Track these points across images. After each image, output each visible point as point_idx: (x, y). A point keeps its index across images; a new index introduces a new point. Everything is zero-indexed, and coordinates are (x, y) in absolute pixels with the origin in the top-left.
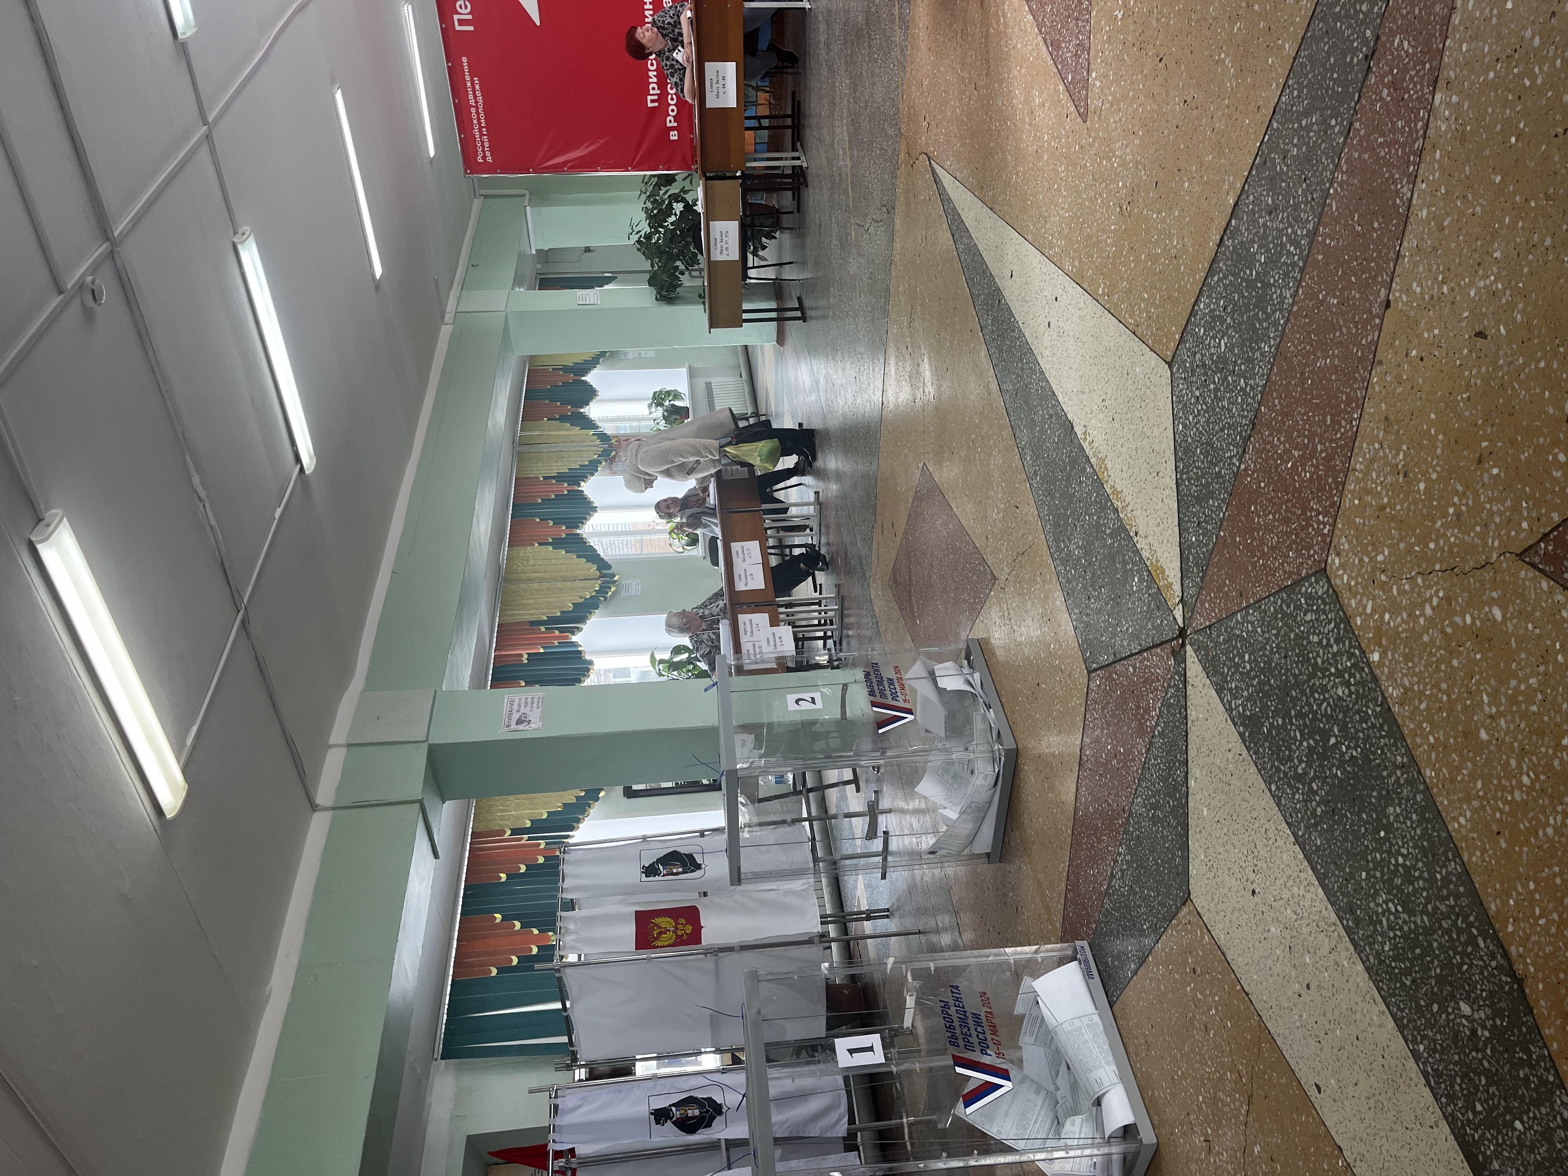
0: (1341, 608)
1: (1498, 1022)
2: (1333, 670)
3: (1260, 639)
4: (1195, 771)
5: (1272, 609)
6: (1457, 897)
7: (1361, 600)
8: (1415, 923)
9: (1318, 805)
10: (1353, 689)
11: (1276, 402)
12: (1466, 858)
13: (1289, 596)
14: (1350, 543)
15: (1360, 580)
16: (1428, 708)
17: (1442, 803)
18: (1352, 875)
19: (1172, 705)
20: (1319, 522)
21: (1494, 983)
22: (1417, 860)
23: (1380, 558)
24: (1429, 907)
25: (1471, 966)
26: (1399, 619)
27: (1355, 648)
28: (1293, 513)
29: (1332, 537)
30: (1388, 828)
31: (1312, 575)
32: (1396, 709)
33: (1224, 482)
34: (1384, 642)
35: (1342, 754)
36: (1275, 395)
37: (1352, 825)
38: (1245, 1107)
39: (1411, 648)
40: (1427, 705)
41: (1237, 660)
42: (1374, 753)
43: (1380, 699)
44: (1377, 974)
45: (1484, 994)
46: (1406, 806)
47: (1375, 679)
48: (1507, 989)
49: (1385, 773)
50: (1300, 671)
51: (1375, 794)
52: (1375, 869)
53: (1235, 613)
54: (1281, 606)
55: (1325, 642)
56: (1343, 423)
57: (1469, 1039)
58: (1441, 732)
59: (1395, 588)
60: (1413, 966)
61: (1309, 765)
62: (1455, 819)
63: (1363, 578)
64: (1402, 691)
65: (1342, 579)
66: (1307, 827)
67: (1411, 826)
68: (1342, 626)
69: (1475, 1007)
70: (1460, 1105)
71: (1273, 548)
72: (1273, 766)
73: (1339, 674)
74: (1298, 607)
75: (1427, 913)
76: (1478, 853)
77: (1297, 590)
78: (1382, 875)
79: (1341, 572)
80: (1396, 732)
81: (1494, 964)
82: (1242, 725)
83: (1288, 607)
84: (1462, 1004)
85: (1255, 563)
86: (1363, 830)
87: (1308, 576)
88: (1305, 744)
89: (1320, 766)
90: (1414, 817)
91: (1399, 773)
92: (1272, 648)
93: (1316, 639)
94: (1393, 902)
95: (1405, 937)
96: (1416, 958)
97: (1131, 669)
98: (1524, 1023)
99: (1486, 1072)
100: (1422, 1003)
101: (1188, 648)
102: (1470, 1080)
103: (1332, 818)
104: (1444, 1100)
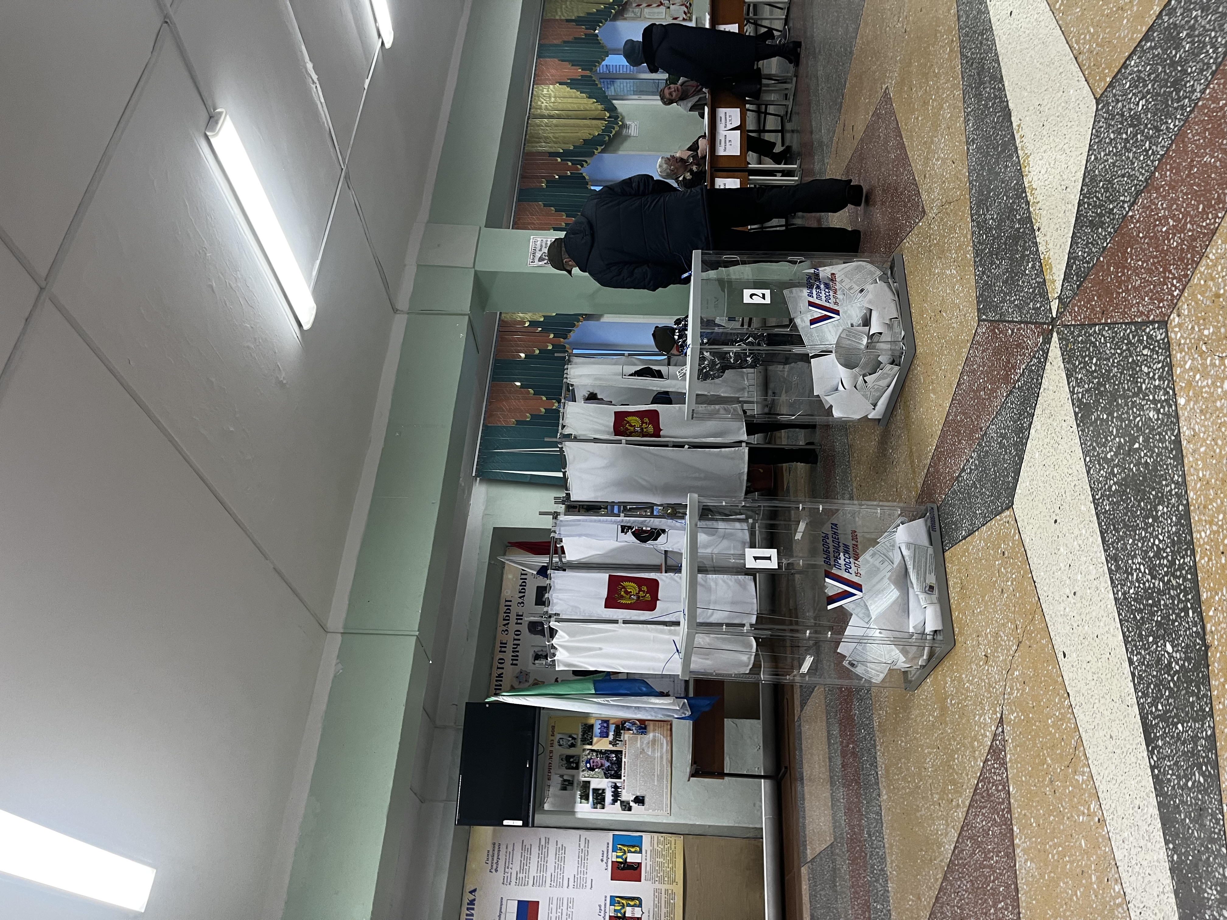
0: (1170, 356)
1: (1186, 664)
2: (1151, 397)
3: (1108, 352)
4: (1037, 424)
5: (1122, 334)
6: (1185, 579)
7: (1184, 357)
8: (1154, 584)
9: (1114, 484)
10: (1160, 416)
11: (1168, 173)
12: (1198, 558)
13: (1136, 330)
14: (1189, 311)
15: (1188, 341)
16: (1205, 453)
17: (1194, 517)
18: (1123, 538)
19: (1032, 371)
20: (1173, 285)
21: (1191, 641)
22: (1168, 546)
23: (1206, 332)
24: (1166, 578)
25: (1180, 624)
26: (1205, 383)
27: (1170, 388)
28: (1156, 268)
29: (1178, 300)
30: (1156, 519)
31: (1157, 322)
32: (1184, 443)
33: (1114, 219)
34: (1191, 393)
35: (1140, 458)
36: (1168, 167)
37: (1132, 507)
38: (1015, 647)
39: (1207, 407)
40: (1206, 451)
41: (1087, 359)
42: (1161, 466)
43: (1176, 431)
44: (1121, 604)
46: (1171, 509)
47: (1177, 417)
48: (1198, 647)
49: (1164, 483)
50: (1128, 387)
51: (1154, 493)
52: (1139, 541)
53: (1096, 325)
54: (1128, 335)
55: (1151, 375)
56: (1210, 216)
57: (1166, 666)
58: (1208, 473)
59: (1209, 358)
60: (1145, 609)
61: (1116, 456)
62: (1199, 532)
63: (1190, 341)
64: (1192, 433)
65: (1176, 335)
66: (1102, 495)
67: (1170, 524)
68: (1166, 369)
69: (1175, 649)
70: (1149, 701)
71: (1134, 287)
72: (1092, 445)
73: (1154, 402)
74: (1140, 341)
75: (1163, 582)
76: (1206, 559)
77: (1143, 328)
78: (1142, 547)
79: (1177, 329)
80: (1180, 458)
81: (1194, 629)
82: (1078, 407)
83: (1134, 337)
84: (1168, 644)
85: (1119, 293)
86: (1139, 513)
87: (1153, 322)
88: (1117, 439)
89: (1123, 459)
90: (1174, 518)
91: (1173, 486)
92: (1113, 361)
93: (1146, 370)
94: (1144, 566)
95: (1145, 590)
96: (1148, 605)
97: (1010, 331)
98: (1201, 672)
99: (1170, 689)
100: (1144, 633)
101: (1055, 334)
102: (1160, 690)
103: (1121, 496)
104: (1140, 694)
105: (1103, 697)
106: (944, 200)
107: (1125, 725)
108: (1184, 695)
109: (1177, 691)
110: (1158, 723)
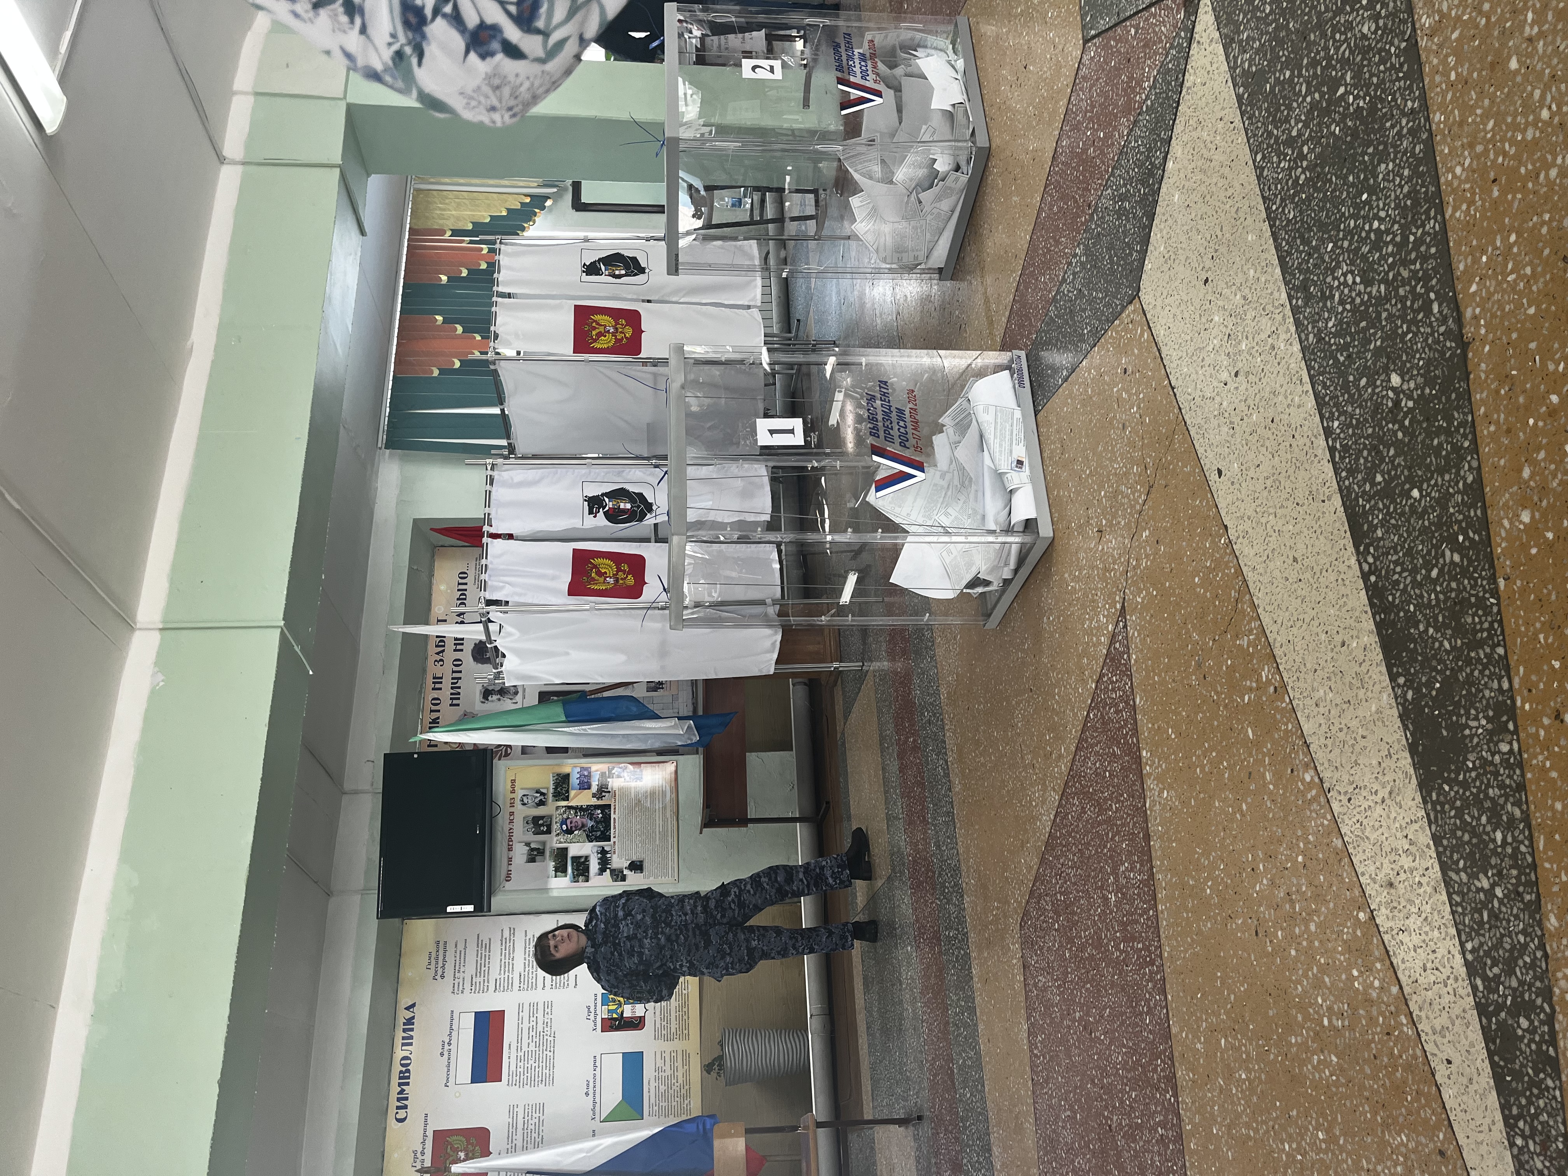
1: (1428, 391)
2: (1364, 2)
4: (1176, 148)
6: (1426, 259)
8: (1370, 293)
9: (1303, 172)
10: (1381, 22)
12: (1449, 212)
16: (1459, 39)
17: (1442, 151)
18: (1316, 249)
19: (1169, 71)
21: (1435, 350)
22: (1395, 222)
24: (1391, 274)
25: (1416, 334)
30: (1374, 189)
32: (1423, 42)
35: (1347, 107)
37: (1332, 192)
38: (1143, 497)
40: (1460, 34)
42: (1383, 101)
43: (1409, 31)
44: (1312, 353)
45: (1421, 363)
46: (1401, 160)
47: (1410, 8)
48: (1448, 355)
49: (1388, 124)
51: (1370, 150)
52: (1345, 238)
57: (1391, 411)
58: (1467, 66)
60: (1353, 340)
61: (1306, 125)
62: (1451, 170)
64: (1437, 19)
66: (1282, 200)
67: (1400, 184)
69: (1407, 377)
70: (1360, 477)
72: (1266, 130)
75: (1386, 282)
76: (1464, 206)
78: (1350, 245)
80: (1416, 72)
81: (1442, 329)
82: (1243, 85)
84: (1393, 376)
86: (1344, 195)
88: (1308, 99)
89: (1318, 124)
90: (1406, 172)
91: (1404, 122)
94: (1353, 273)
95: (1354, 310)
96: (1357, 332)
97: (1133, 31)
98: (1455, 390)
99: (1398, 444)
100: (1351, 378)
102: (1378, 452)
103: (1314, 186)
104: (1344, 474)
105: (1282, 507)
107: (1319, 532)
108: (1423, 442)
109: (1410, 441)
110: (1376, 503)
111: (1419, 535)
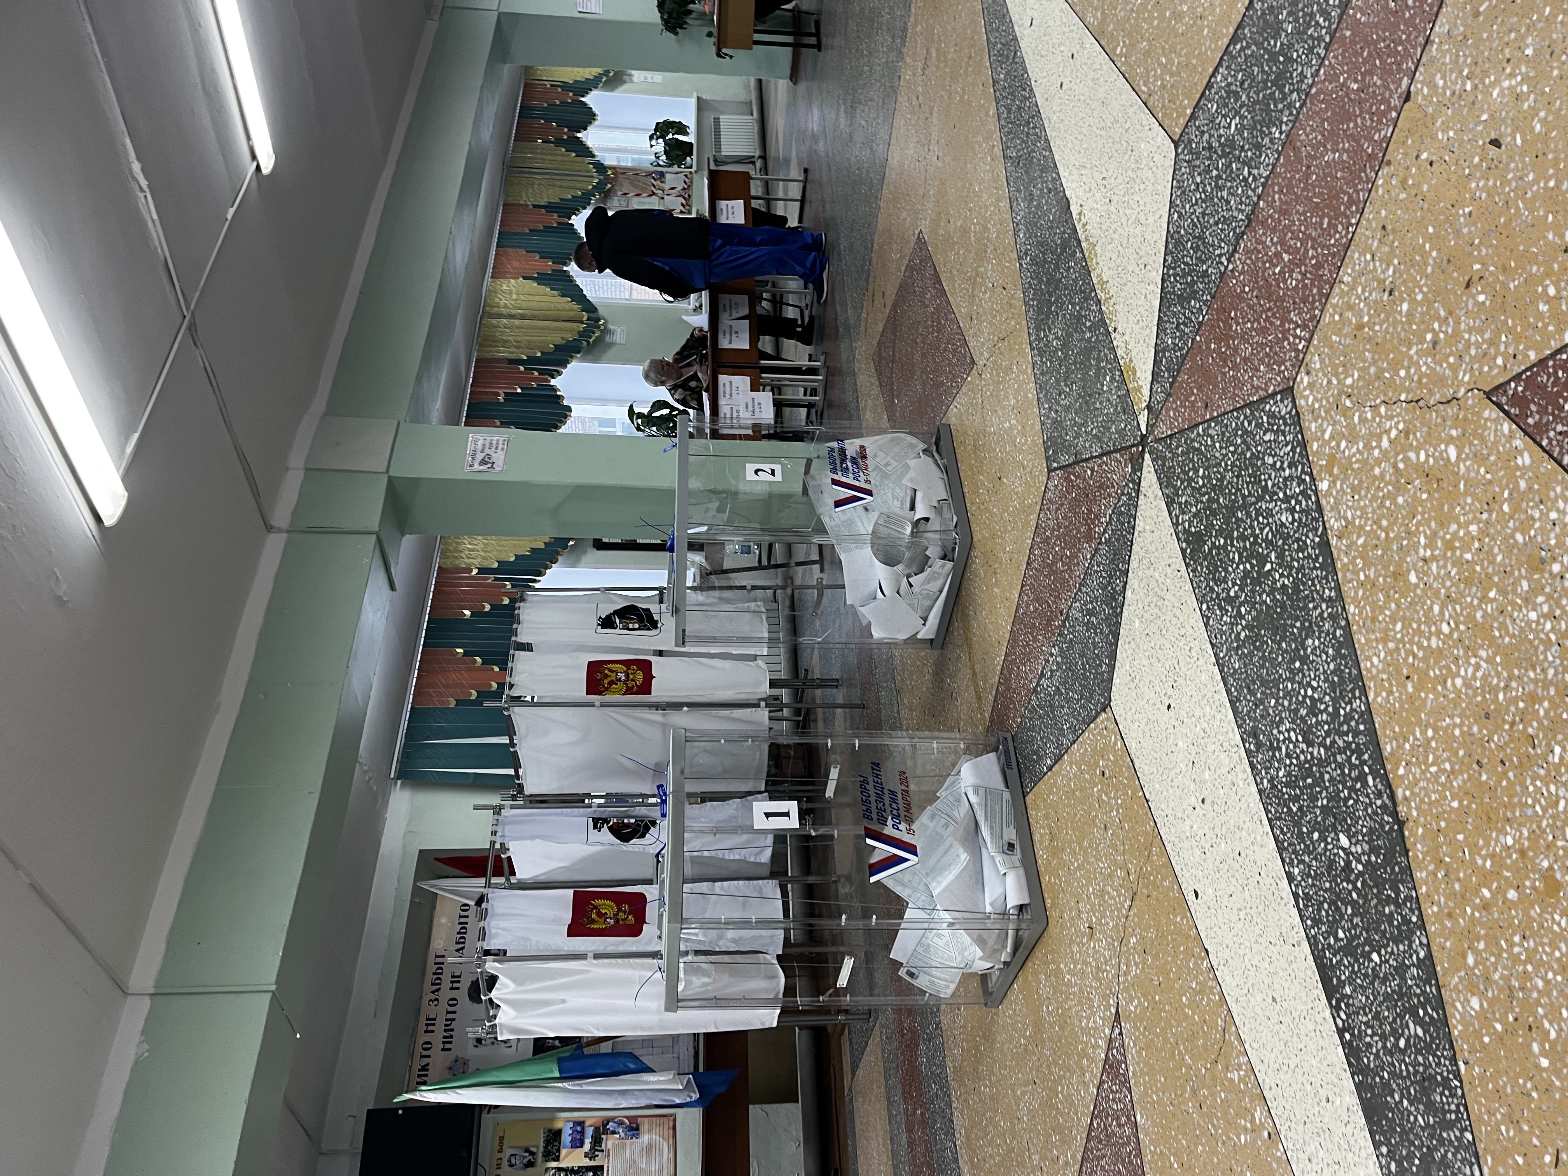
0: (1301, 431)
1: (1373, 859)
2: (1281, 495)
3: (1217, 455)
4: (1134, 581)
5: (1234, 425)
6: (1356, 733)
7: (1321, 425)
8: (1312, 753)
9: (1243, 629)
10: (1296, 516)
11: (1277, 196)
12: (1371, 696)
13: (1252, 413)
14: (1322, 361)
15: (1324, 403)
16: (1364, 545)
17: (1359, 640)
18: (1261, 701)
19: (1122, 513)
20: (1295, 336)
21: (1375, 821)
22: (1325, 693)
23: (1349, 381)
24: (1328, 741)
25: (1356, 801)
26: (1354, 450)
27: (1306, 474)
28: (1272, 324)
29: (1305, 354)
30: (1304, 660)
31: (1280, 392)
32: (1333, 542)
33: (1209, 282)
34: (1336, 471)
35: (1275, 582)
36: (1276, 188)
37: (1270, 653)
38: (1128, 903)
39: (1361, 481)
40: (1365, 541)
41: (1191, 474)
42: (1304, 584)
43: (1321, 529)
44: (1268, 797)
45: (1364, 830)
46: (1325, 639)
47: (1320, 509)
48: (1387, 828)
49: (1311, 606)
50: (1249, 492)
51: (1298, 624)
52: (1284, 698)
53: (1197, 425)
54: (1243, 423)
55: (1278, 464)
56: (1340, 228)
57: (1343, 869)
58: (1372, 570)
59: (1357, 414)
60: (1302, 793)
61: (1241, 589)
62: (1369, 658)
63: (1328, 401)
64: (1344, 523)
65: (1306, 399)
66: (1228, 650)
67: (1326, 661)
68: (1298, 450)
69: (1354, 840)
70: (1324, 929)
71: (1245, 360)
72: (1208, 585)
73: (1287, 499)
74: (1259, 425)
75: (1325, 747)
76: (1384, 694)
77: (1261, 407)
78: (1290, 705)
79: (1307, 392)
80: (1329, 565)
81: (1379, 802)
82: (1185, 541)
83: (1250, 424)
84: (1341, 836)
85: (1224, 374)
86: (1280, 659)
87: (1275, 394)
88: (1241, 567)
89: (1252, 591)
90: (1331, 651)
91: (1324, 606)
92: (1226, 465)
93: (1270, 460)
94: (1295, 731)
95: (1300, 766)
96: (1305, 787)
97: (1089, 472)
98: (1398, 863)
99: (1353, 903)
100: (1305, 830)
101: (1147, 456)
102: (1338, 908)
103: (1254, 643)
104: (1309, 922)
105: (1256, 942)
106: (996, 338)
107: (1293, 975)
108: (1376, 907)
109: (1364, 903)
110: (1342, 959)
111: (1384, 1001)
